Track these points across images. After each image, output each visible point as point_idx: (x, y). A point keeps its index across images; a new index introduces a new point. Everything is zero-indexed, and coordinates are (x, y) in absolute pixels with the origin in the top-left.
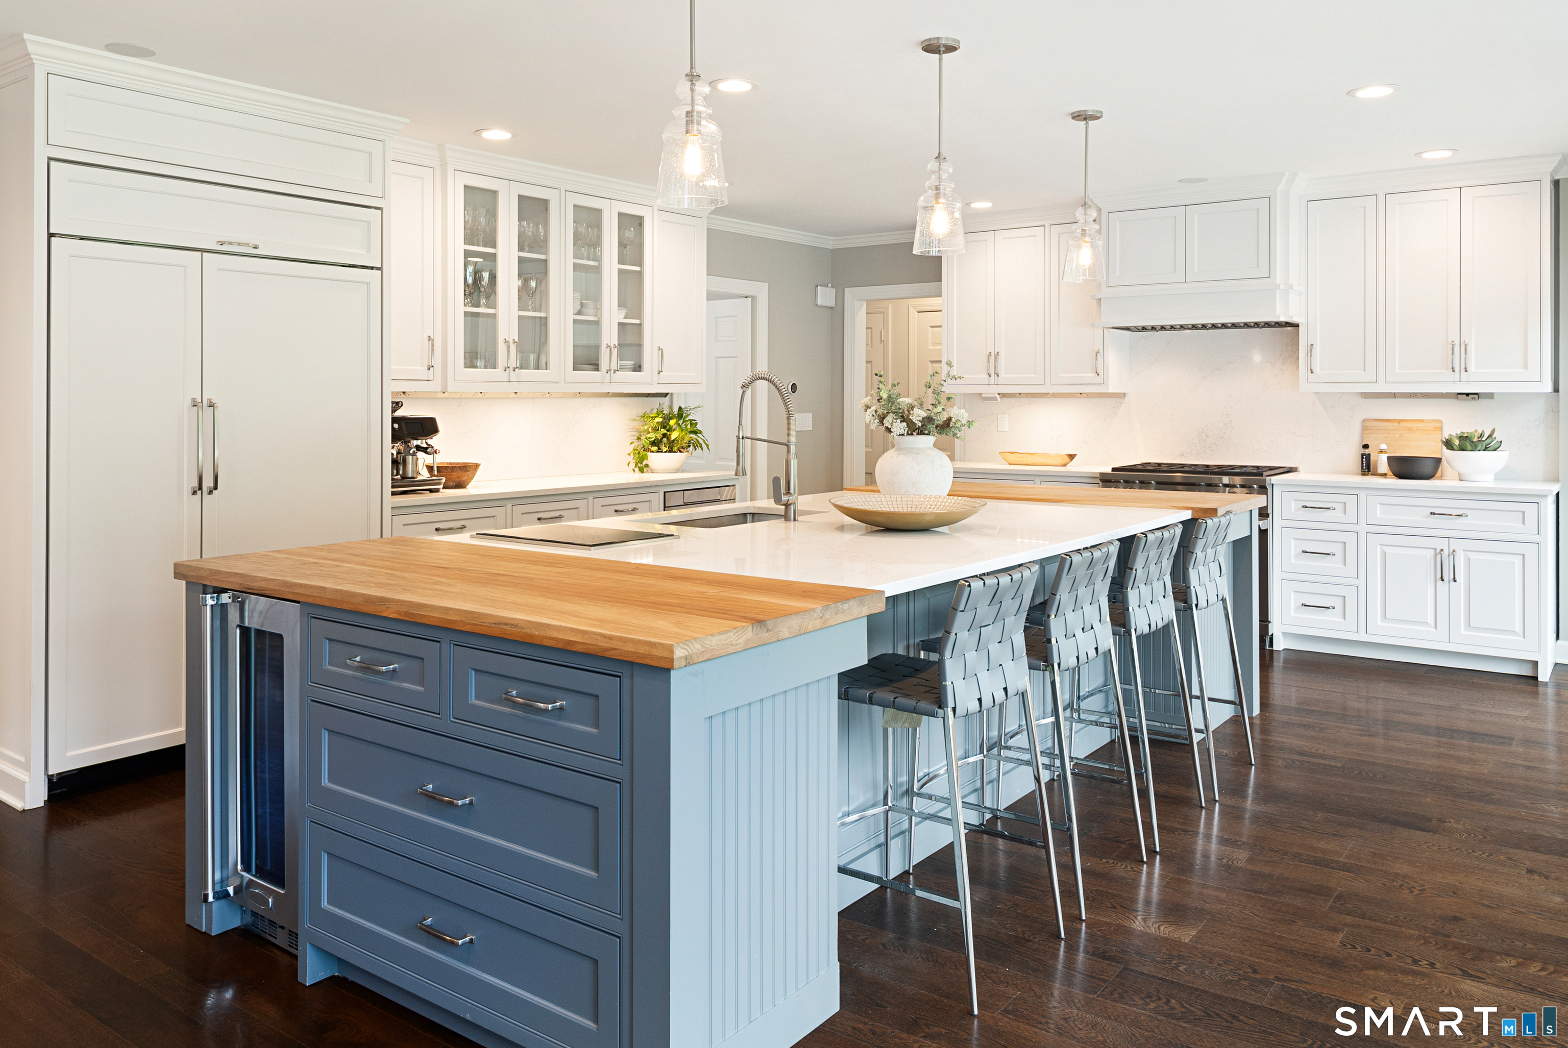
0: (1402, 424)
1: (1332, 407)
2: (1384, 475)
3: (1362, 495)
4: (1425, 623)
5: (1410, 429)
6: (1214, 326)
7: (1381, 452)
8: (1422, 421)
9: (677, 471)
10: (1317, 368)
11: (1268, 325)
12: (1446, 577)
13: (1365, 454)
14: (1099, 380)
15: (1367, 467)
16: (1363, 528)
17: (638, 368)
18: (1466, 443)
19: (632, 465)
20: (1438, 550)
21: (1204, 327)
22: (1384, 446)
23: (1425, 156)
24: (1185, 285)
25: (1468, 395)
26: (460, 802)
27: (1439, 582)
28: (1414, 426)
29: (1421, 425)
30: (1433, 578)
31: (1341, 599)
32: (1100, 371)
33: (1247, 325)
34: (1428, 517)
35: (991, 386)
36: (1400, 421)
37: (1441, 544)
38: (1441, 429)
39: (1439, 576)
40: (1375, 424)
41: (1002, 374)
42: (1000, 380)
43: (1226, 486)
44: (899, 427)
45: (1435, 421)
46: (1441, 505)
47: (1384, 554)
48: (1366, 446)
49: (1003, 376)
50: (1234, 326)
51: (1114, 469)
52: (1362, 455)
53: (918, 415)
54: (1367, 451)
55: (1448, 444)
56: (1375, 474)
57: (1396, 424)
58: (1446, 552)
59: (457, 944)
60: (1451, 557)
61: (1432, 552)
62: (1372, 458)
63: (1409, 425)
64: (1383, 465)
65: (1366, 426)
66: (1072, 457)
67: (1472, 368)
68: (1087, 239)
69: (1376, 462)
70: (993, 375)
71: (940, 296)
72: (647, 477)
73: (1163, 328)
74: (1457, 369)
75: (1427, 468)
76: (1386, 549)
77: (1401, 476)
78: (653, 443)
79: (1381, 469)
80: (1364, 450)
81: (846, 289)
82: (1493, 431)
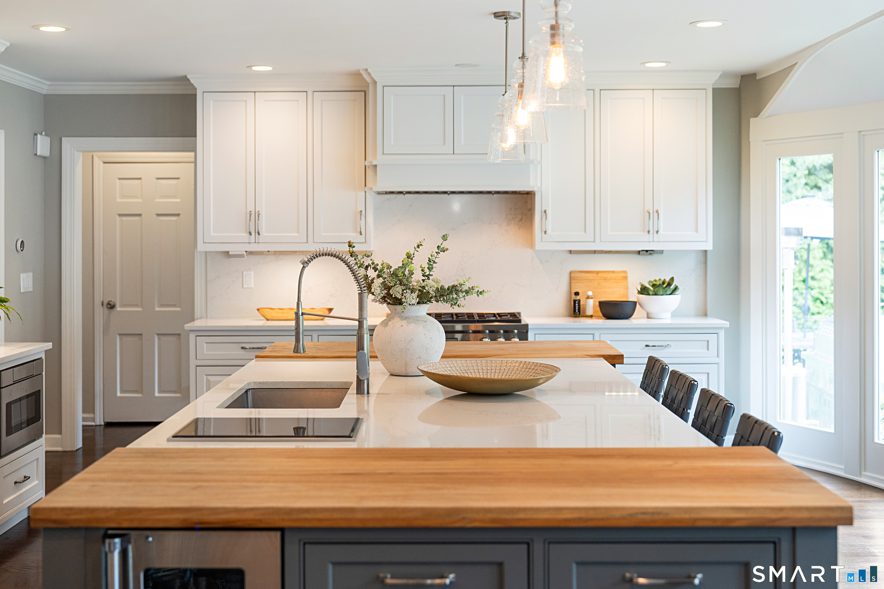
0: (600, 275)
1: (546, 261)
2: (591, 316)
3: (597, 334)
5: (605, 279)
7: (588, 297)
8: (613, 272)
10: (548, 230)
13: (577, 300)
14: (361, 239)
15: (578, 310)
18: (657, 289)
22: (590, 293)
24: (453, 156)
25: (647, 251)
28: (608, 276)
29: (613, 275)
32: (363, 231)
34: (644, 349)
35: (251, 245)
36: (598, 272)
38: (629, 278)
40: (579, 275)
41: (263, 233)
42: (261, 239)
43: (475, 332)
45: (625, 273)
46: (651, 338)
48: (577, 294)
49: (264, 234)
52: (575, 301)
54: (578, 298)
55: (644, 291)
56: (585, 316)
57: (595, 275)
62: (581, 303)
63: (604, 275)
64: (590, 308)
65: (572, 277)
66: (330, 310)
69: (585, 305)
70: (253, 233)
74: (650, 232)
75: (627, 310)
77: (608, 316)
79: (589, 312)
80: (574, 297)
81: (64, 139)
82: (672, 279)
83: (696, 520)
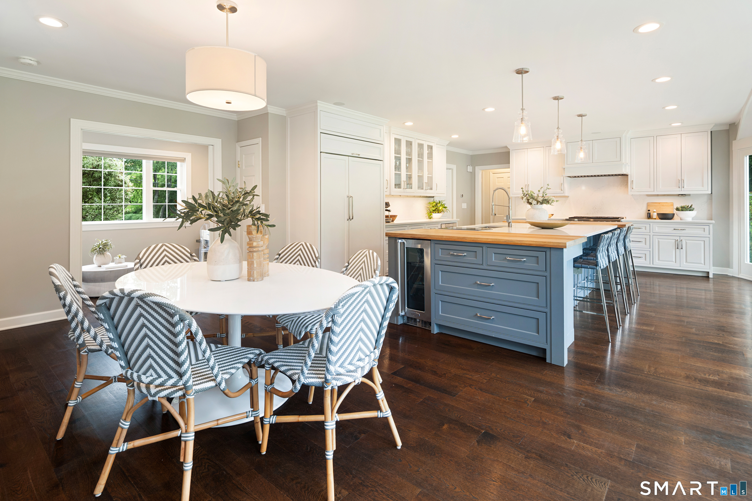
0: (660, 204)
1: (637, 199)
2: (655, 219)
3: (651, 224)
4: (672, 261)
5: (663, 205)
6: (598, 176)
7: (654, 212)
8: (667, 203)
9: (440, 219)
10: (634, 188)
11: (619, 175)
12: (679, 248)
14: (562, 192)
15: (649, 216)
16: (652, 234)
17: (431, 189)
18: (684, 209)
19: (428, 218)
20: (676, 240)
21: (595, 176)
22: (655, 210)
23: (672, 125)
24: (592, 164)
25: (682, 195)
26: (491, 285)
27: (677, 249)
30: (675, 248)
31: (644, 255)
32: (563, 189)
33: (609, 175)
34: (673, 230)
36: (659, 203)
37: (678, 238)
38: (673, 205)
39: (677, 247)
40: (651, 204)
44: (534, 202)
45: (671, 203)
46: (676, 226)
47: (659, 242)
48: (649, 210)
50: (605, 176)
51: (569, 218)
52: (648, 213)
53: (540, 199)
54: (649, 212)
55: (677, 209)
56: (652, 219)
57: (658, 204)
58: (679, 240)
59: (491, 319)
60: (681, 242)
61: (674, 240)
62: (651, 214)
64: (655, 215)
65: (648, 205)
66: (552, 215)
67: (685, 187)
68: (582, 150)
69: (653, 215)
71: (509, 168)
72: (432, 220)
73: (581, 176)
74: (680, 187)
75: (670, 217)
76: (660, 240)
77: (662, 219)
78: (433, 211)
79: (654, 217)
80: (648, 212)
81: (476, 167)
82: (692, 205)
83: (522, 243)
